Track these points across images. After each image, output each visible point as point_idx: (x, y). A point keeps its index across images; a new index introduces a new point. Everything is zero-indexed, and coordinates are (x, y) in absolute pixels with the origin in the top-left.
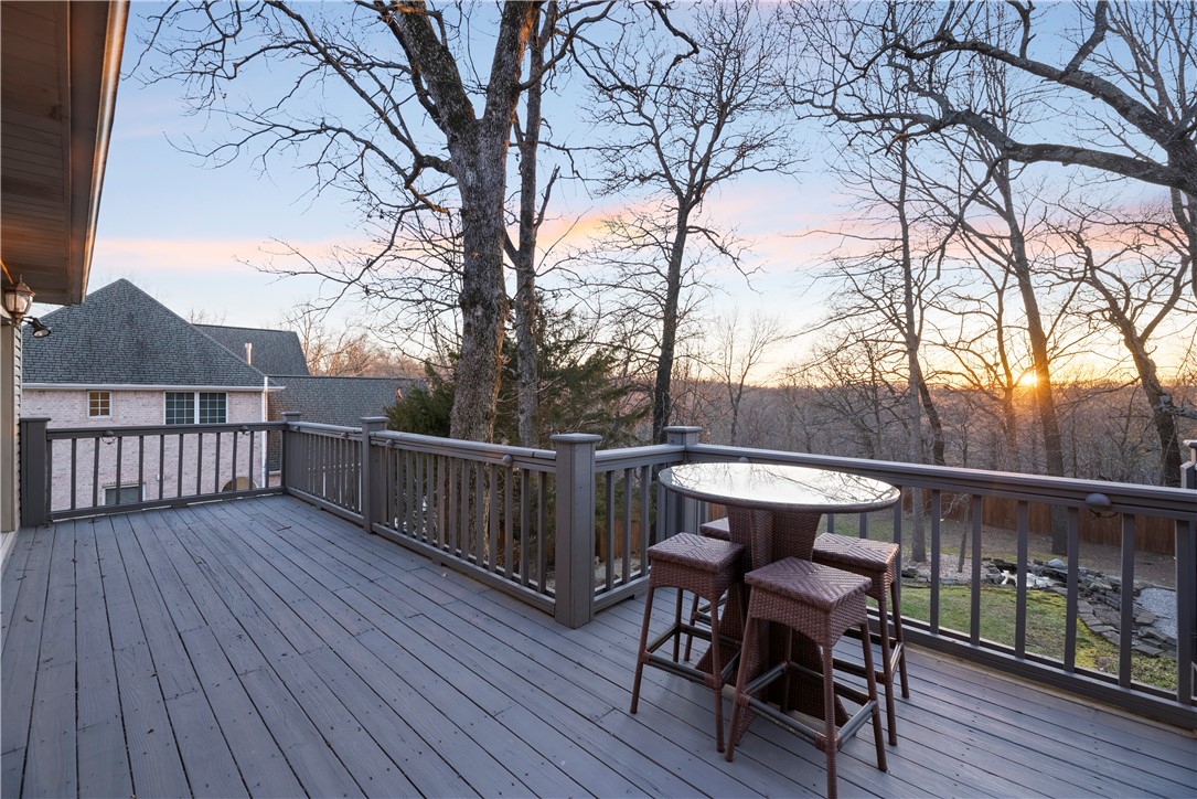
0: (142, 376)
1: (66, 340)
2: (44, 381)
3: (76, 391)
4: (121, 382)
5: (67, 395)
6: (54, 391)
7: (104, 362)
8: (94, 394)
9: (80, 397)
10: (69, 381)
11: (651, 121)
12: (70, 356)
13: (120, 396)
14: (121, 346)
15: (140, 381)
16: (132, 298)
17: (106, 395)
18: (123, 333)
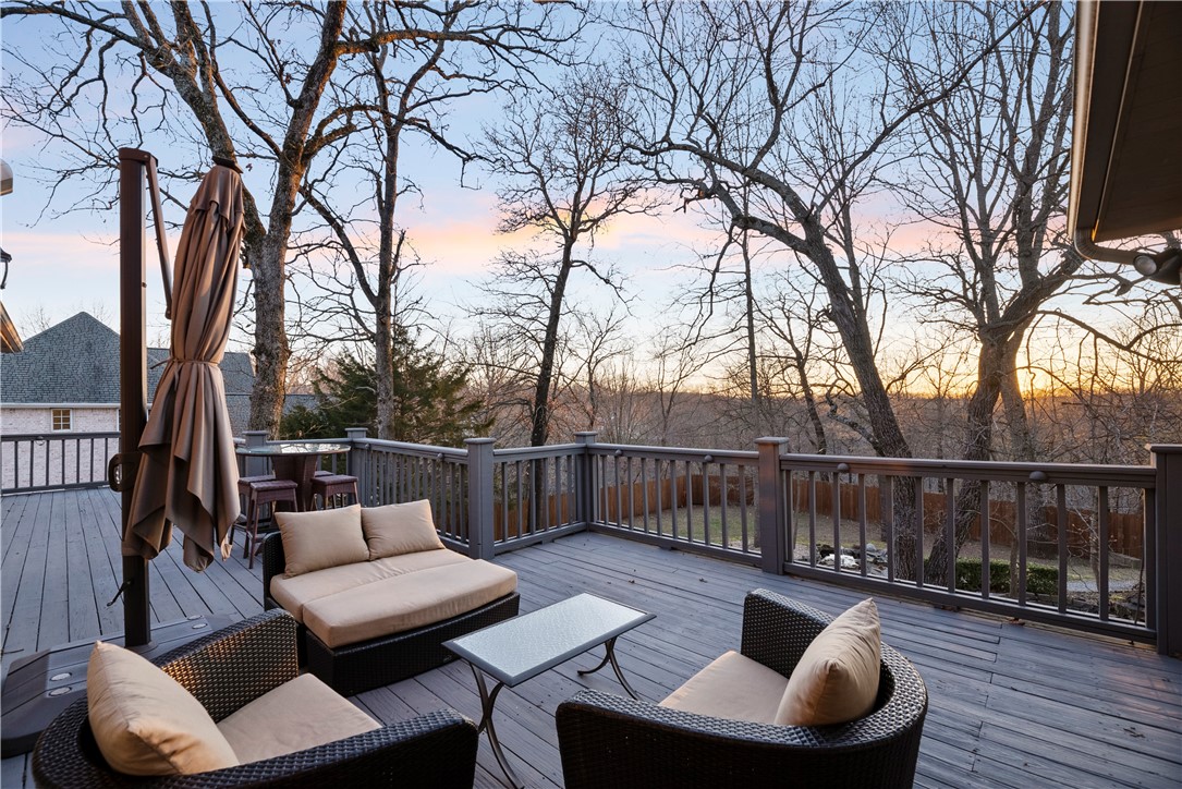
0: (98, 396)
1: (33, 367)
2: (14, 401)
3: (42, 409)
4: (79, 401)
5: (34, 413)
6: (24, 409)
7: (65, 384)
8: (57, 412)
9: (44, 414)
10: (34, 401)
11: (539, 170)
12: (36, 380)
13: (79, 413)
14: (80, 371)
15: (96, 400)
16: (91, 329)
17: (67, 412)
18: (82, 359)
